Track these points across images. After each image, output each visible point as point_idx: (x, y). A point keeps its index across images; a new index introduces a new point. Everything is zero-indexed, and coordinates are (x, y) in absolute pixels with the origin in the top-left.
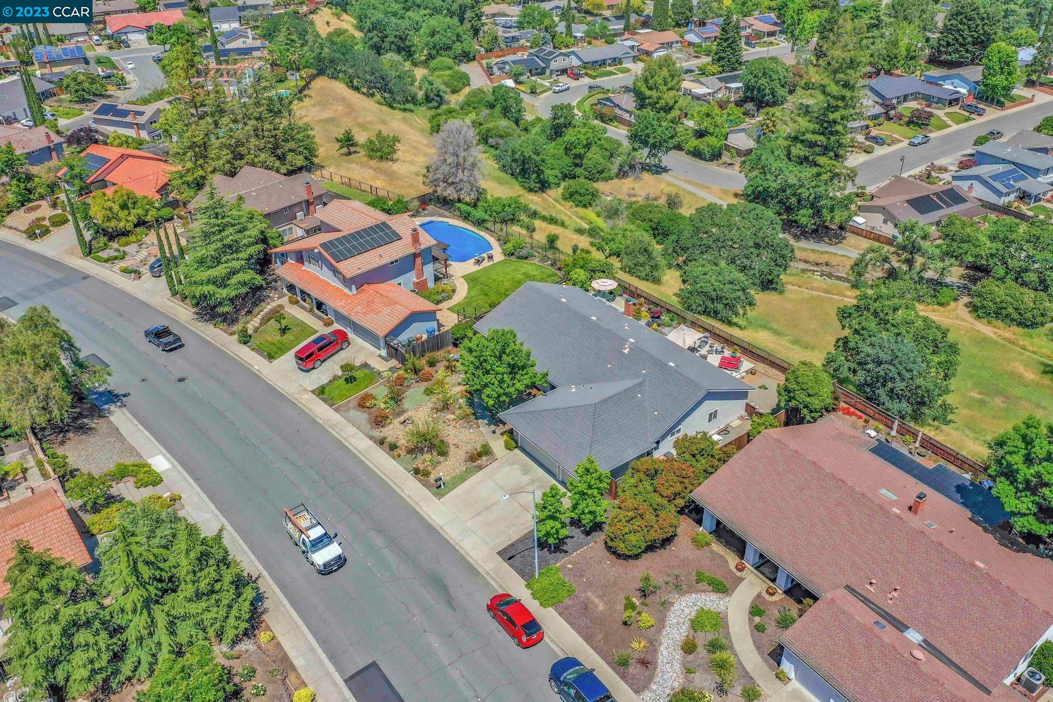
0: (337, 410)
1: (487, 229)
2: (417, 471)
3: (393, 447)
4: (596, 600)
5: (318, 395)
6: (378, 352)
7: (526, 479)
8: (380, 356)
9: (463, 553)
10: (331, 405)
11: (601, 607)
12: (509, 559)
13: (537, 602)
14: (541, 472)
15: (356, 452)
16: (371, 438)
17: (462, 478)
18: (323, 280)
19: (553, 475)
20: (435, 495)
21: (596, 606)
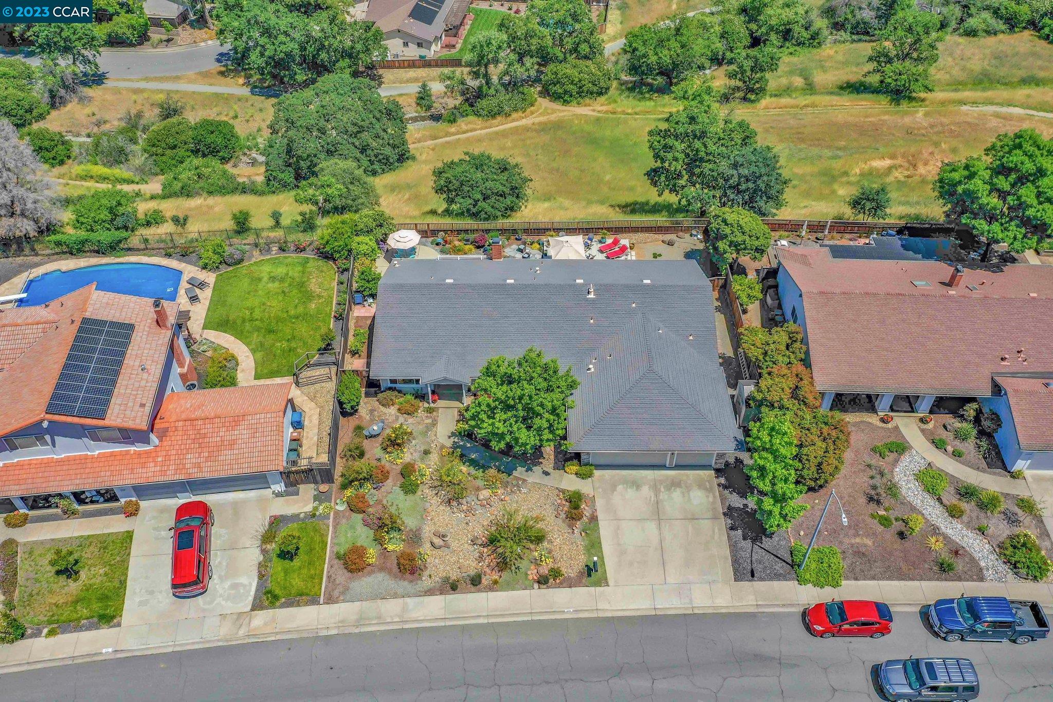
0: (330, 600)
1: (129, 249)
2: (542, 581)
3: (475, 581)
4: (858, 540)
5: (272, 605)
6: (268, 492)
7: (646, 491)
8: (278, 495)
9: (710, 611)
10: (314, 601)
11: (869, 542)
12: (753, 575)
13: (828, 589)
14: (649, 474)
15: (442, 624)
16: (430, 592)
17: (594, 545)
18: (68, 459)
19: (663, 467)
20: (598, 584)
21: (866, 546)
